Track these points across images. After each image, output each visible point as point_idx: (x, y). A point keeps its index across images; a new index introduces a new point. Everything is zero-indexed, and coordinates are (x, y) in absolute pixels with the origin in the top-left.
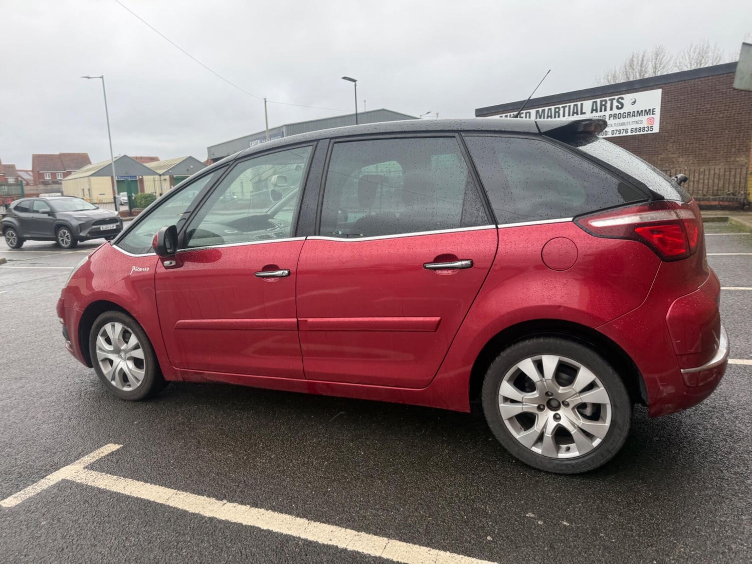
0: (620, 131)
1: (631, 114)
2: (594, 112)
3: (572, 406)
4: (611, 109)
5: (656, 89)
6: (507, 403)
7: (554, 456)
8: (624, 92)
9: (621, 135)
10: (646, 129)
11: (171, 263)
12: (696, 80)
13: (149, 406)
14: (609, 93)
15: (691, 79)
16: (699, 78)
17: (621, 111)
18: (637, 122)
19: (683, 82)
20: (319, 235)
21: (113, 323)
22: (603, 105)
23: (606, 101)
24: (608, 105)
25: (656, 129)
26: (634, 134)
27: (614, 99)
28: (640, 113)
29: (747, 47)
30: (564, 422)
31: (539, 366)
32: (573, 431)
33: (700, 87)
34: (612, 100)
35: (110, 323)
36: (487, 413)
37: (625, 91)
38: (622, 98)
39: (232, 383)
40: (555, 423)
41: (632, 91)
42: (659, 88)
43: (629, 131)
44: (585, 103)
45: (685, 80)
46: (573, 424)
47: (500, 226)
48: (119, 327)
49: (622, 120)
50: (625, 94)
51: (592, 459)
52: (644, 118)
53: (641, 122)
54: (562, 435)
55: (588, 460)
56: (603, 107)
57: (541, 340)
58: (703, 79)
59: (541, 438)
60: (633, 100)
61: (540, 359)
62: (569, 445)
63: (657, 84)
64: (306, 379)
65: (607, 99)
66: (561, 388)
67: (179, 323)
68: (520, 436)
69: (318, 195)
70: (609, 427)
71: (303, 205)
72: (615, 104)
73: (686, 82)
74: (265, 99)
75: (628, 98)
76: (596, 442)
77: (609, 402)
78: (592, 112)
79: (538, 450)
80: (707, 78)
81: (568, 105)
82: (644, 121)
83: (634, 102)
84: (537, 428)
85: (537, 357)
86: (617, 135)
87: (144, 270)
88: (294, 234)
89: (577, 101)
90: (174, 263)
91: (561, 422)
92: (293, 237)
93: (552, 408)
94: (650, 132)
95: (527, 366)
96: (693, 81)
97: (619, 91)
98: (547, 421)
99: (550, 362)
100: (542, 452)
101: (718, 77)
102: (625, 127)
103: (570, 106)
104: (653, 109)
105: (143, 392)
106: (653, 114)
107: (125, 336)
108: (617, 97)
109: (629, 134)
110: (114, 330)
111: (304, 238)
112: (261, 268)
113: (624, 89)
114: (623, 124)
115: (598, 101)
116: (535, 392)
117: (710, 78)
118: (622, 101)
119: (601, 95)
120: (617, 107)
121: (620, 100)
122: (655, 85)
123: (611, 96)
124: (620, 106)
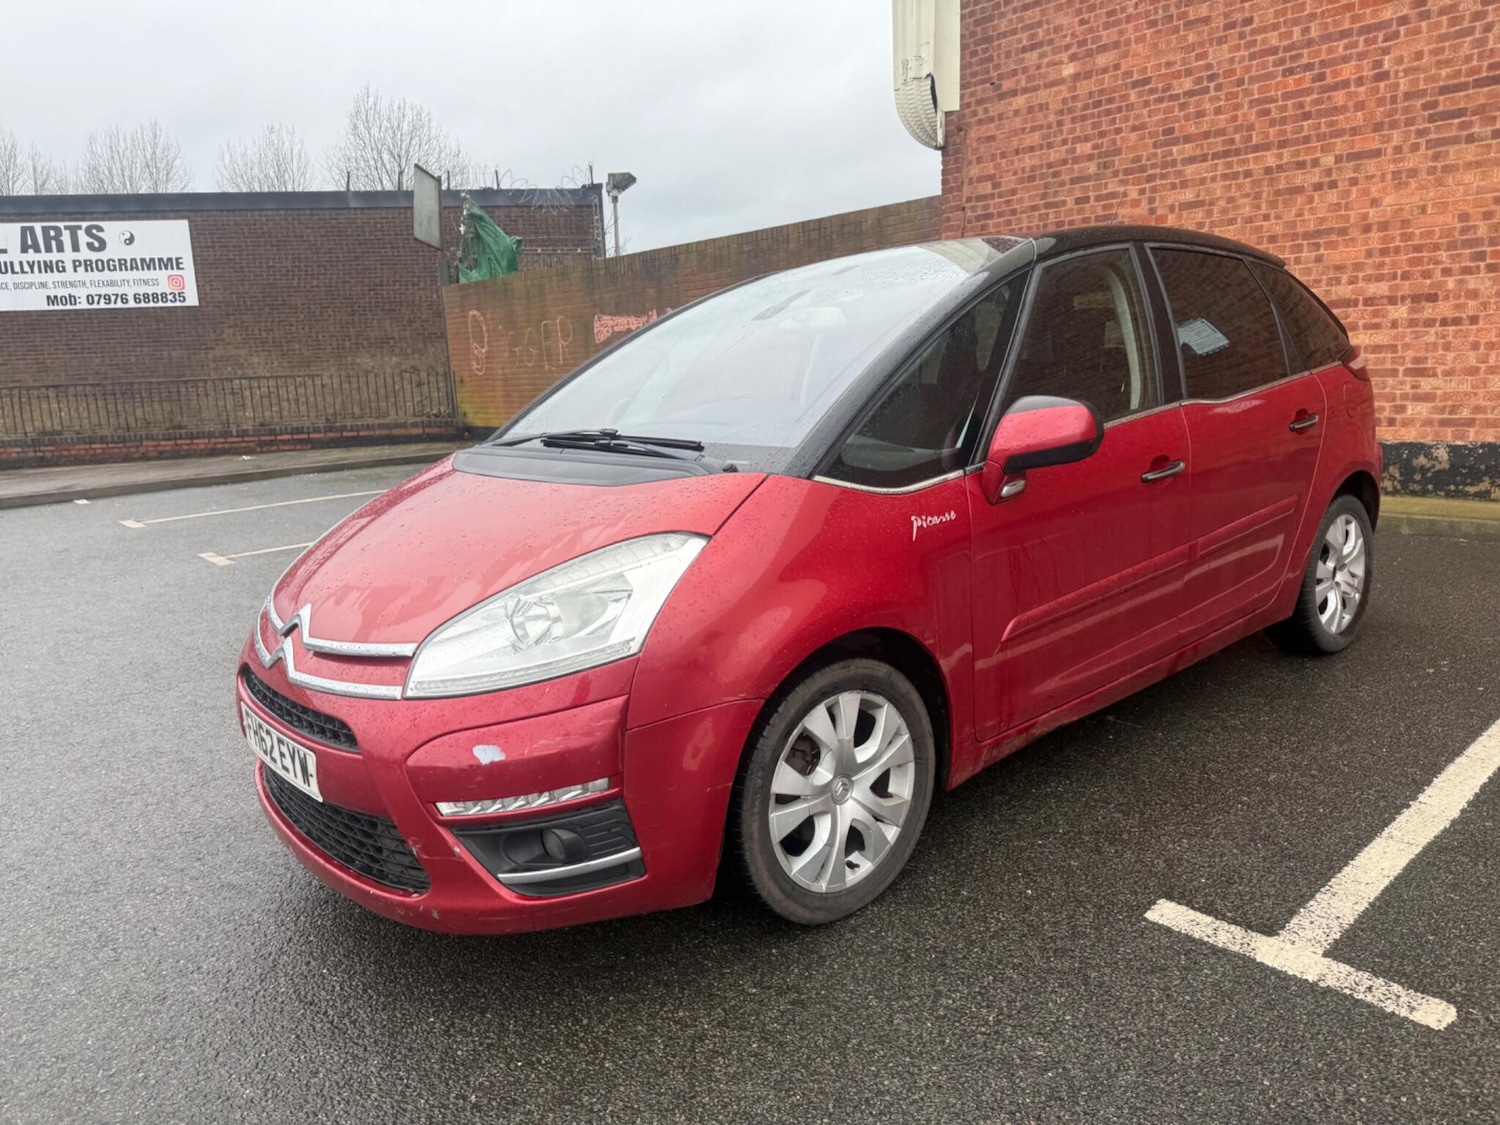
0: (108, 298)
1: (128, 264)
2: (31, 251)
5: (176, 218)
6: (1318, 586)
8: (100, 216)
9: (112, 306)
10: (170, 297)
11: (1015, 487)
12: (256, 213)
14: (64, 214)
15: (247, 210)
16: (261, 210)
17: (104, 256)
18: (146, 282)
19: (233, 213)
22: (53, 238)
23: (58, 230)
24: (66, 237)
25: (192, 300)
26: (143, 305)
27: (80, 227)
28: (148, 264)
33: (266, 227)
34: (73, 231)
37: (103, 213)
38: (100, 229)
41: (119, 216)
42: (182, 218)
43: (131, 298)
45: (234, 210)
49: (107, 275)
50: (103, 219)
52: (162, 275)
53: (156, 282)
56: (53, 241)
57: (1341, 500)
58: (270, 213)
60: (128, 236)
63: (173, 209)
65: (61, 225)
67: (1010, 628)
72: (83, 238)
73: (237, 213)
75: (112, 229)
76: (1358, 597)
78: (24, 249)
79: (1334, 628)
80: (275, 213)
82: (161, 282)
83: (131, 240)
85: (1337, 521)
86: (102, 305)
90: (1020, 486)
94: (178, 304)
95: (1331, 533)
96: (249, 214)
97: (88, 211)
101: (296, 213)
102: (119, 291)
104: (177, 259)
106: (178, 268)
108: (84, 224)
109: (132, 304)
112: (1148, 467)
113: (100, 209)
114: (112, 283)
115: (38, 227)
117: (282, 212)
118: (100, 234)
119: (43, 214)
120: (90, 246)
121: (94, 231)
122: (172, 211)
123: (70, 220)
124: (96, 244)
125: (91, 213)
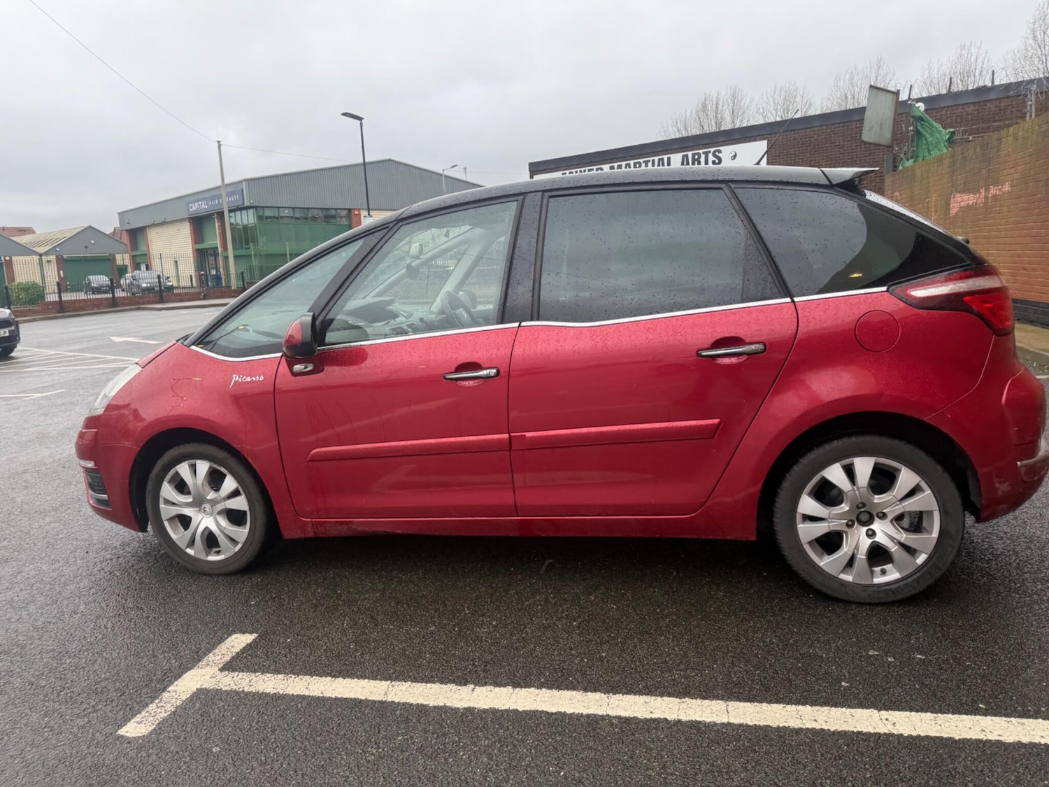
3: (891, 517)
4: (706, 163)
5: (760, 140)
6: (805, 523)
7: (868, 582)
8: (721, 144)
11: (306, 367)
12: (808, 130)
13: (256, 579)
14: (703, 145)
15: (802, 129)
16: (811, 128)
19: (793, 132)
20: (538, 319)
21: (192, 461)
22: (696, 160)
23: (699, 154)
24: (703, 159)
27: (710, 152)
29: (875, 91)
30: (881, 538)
31: (850, 472)
32: (893, 548)
33: (812, 139)
34: (706, 154)
35: (187, 462)
36: (782, 537)
37: (723, 142)
38: (720, 152)
39: (399, 532)
40: (869, 541)
41: (731, 142)
42: (764, 139)
44: (673, 156)
45: (795, 130)
46: (892, 539)
47: (796, 299)
48: (203, 467)
50: (722, 146)
51: (917, 580)
54: (878, 555)
55: (912, 581)
57: (854, 439)
58: (816, 129)
59: (851, 562)
60: (734, 154)
61: (851, 462)
62: (884, 567)
63: (761, 134)
64: (518, 516)
65: (701, 151)
66: (876, 496)
67: (314, 453)
68: (825, 562)
69: (533, 267)
70: (936, 539)
71: (511, 281)
72: (711, 158)
73: (796, 132)
74: (219, 142)
75: (726, 151)
76: (921, 559)
77: (937, 508)
79: (848, 578)
80: (820, 128)
81: (651, 159)
83: (735, 157)
84: (846, 549)
85: (847, 461)
87: (254, 379)
88: (500, 321)
89: (662, 155)
90: (310, 367)
91: (877, 539)
92: (497, 324)
93: (863, 524)
95: (835, 474)
96: (804, 131)
97: (715, 141)
98: (858, 541)
99: (864, 466)
100: (854, 579)
101: (833, 126)
103: (653, 161)
105: (244, 560)
107: (215, 479)
108: (712, 150)
110: (195, 472)
111: (517, 324)
112: (453, 370)
113: (721, 139)
115: (690, 154)
116: (843, 505)
117: (824, 127)
118: (720, 155)
119: (693, 146)
120: (714, 163)
121: (717, 153)
122: (759, 135)
123: (706, 148)
124: (717, 161)
125: (716, 143)
